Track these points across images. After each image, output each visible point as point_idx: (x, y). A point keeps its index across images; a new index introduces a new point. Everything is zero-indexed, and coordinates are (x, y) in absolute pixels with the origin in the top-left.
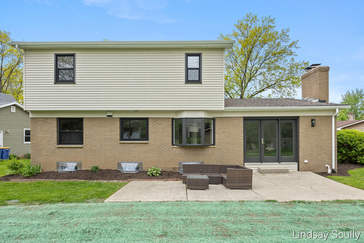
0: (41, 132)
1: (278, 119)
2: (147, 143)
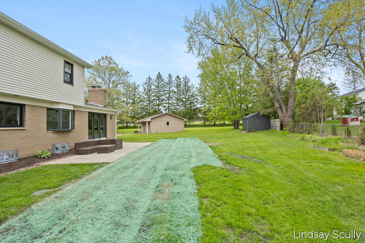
1: (99, 114)
2: (24, 130)
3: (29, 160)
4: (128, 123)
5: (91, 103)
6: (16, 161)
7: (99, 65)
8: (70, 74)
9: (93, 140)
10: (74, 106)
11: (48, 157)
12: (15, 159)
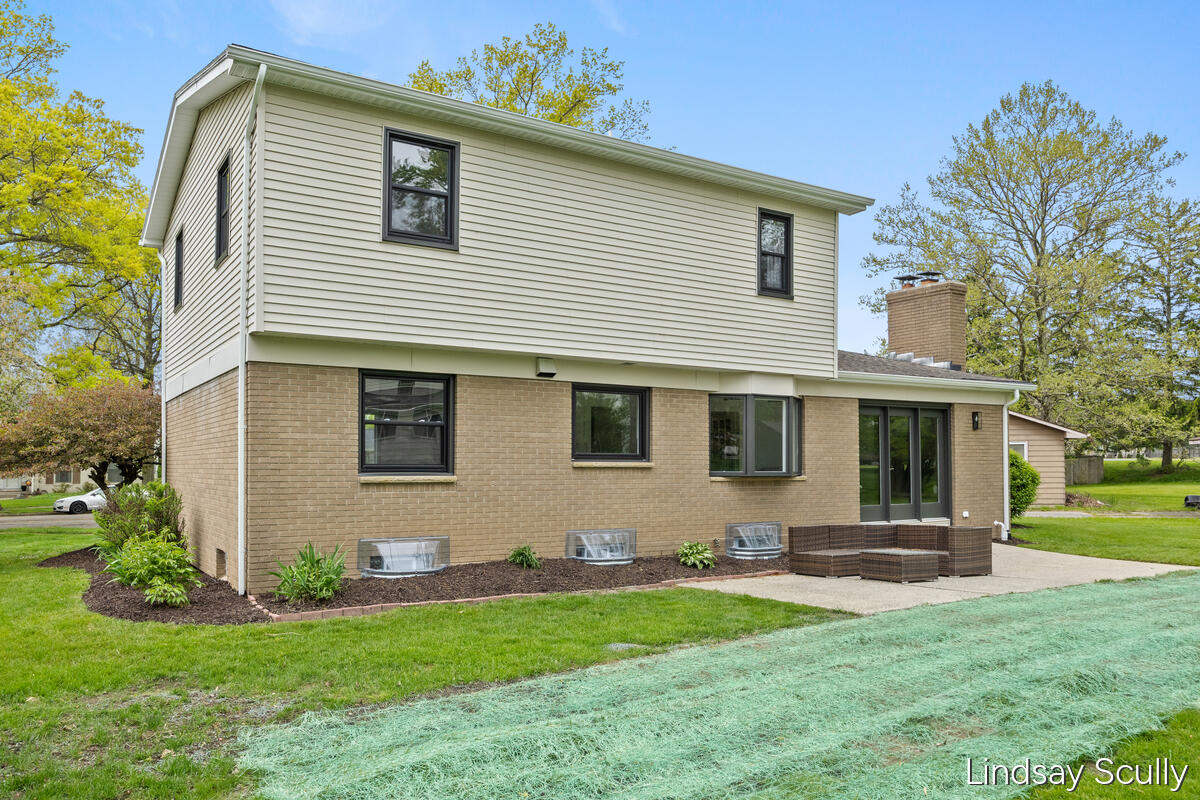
0: (297, 424)
1: (914, 409)
2: (649, 468)
3: (654, 567)
4: (1175, 451)
5: (899, 357)
6: (627, 565)
7: (990, 144)
8: (783, 258)
9: (885, 523)
10: (799, 380)
11: (706, 567)
12: (625, 558)
